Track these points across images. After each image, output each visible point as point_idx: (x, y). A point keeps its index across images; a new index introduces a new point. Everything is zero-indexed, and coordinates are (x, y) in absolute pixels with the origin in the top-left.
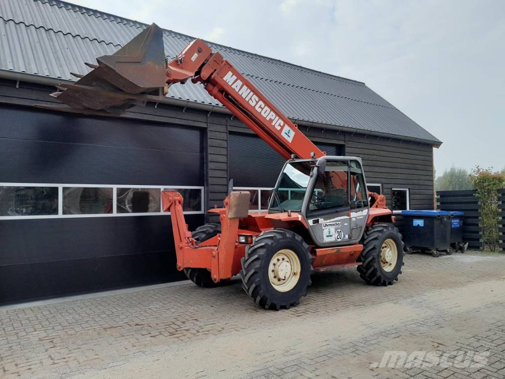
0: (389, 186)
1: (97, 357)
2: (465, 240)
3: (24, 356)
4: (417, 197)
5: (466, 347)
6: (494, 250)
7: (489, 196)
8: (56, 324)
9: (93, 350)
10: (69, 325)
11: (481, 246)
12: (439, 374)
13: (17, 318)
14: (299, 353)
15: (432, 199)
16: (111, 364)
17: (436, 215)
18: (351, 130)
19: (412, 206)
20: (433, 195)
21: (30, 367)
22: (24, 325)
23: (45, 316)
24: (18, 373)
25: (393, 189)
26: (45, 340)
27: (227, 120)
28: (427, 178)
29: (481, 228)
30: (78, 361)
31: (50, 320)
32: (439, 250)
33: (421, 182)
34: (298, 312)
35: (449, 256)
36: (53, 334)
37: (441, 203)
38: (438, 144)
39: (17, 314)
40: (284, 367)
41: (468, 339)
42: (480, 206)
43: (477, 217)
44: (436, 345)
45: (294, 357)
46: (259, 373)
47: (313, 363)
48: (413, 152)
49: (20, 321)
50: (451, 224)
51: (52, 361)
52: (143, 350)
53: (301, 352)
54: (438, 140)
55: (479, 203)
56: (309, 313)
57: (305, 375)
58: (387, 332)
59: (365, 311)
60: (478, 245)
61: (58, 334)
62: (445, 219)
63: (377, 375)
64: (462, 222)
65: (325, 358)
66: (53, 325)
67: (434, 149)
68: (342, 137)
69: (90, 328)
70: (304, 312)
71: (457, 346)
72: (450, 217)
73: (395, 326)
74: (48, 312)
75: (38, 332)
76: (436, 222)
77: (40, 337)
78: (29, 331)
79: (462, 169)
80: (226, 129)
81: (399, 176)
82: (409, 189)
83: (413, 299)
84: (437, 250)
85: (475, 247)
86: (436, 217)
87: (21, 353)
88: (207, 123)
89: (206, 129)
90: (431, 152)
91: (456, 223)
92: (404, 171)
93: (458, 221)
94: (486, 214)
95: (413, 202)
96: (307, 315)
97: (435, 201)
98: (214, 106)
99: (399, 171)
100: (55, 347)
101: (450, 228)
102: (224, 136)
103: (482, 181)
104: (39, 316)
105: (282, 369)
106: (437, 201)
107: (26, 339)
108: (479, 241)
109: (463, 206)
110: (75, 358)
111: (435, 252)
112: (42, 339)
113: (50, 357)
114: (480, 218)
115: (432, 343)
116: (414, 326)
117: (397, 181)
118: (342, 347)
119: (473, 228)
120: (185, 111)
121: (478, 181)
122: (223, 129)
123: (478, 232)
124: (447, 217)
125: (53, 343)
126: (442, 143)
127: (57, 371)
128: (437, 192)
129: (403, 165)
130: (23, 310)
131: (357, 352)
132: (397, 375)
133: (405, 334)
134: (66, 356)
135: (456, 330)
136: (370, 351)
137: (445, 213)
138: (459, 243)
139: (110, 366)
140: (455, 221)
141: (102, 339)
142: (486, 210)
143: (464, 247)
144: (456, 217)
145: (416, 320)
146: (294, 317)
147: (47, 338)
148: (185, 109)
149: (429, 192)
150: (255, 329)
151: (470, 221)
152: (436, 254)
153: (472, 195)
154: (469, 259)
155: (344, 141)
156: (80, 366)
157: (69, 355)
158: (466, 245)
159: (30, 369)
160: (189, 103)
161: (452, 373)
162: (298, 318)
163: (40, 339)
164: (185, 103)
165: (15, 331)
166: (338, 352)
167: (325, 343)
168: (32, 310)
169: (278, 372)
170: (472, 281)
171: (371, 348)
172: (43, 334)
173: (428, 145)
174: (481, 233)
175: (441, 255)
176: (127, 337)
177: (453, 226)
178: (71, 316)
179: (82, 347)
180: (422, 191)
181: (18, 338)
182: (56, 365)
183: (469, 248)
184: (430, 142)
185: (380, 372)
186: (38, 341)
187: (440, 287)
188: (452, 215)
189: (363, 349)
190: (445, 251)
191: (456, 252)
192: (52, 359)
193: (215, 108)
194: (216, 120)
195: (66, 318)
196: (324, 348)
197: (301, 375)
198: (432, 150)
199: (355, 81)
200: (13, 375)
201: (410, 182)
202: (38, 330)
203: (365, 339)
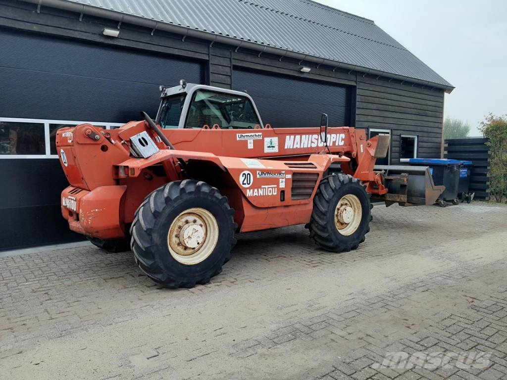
0: (399, 132)
1: (100, 311)
2: (471, 190)
3: (17, 309)
4: (425, 145)
5: (502, 301)
6: (500, 202)
7: (500, 145)
8: (51, 274)
9: (95, 303)
10: (64, 275)
11: (487, 197)
12: (482, 332)
13: (6, 266)
14: (324, 308)
15: (439, 148)
16: (117, 319)
17: (446, 164)
18: (364, 69)
19: (419, 154)
20: (440, 143)
21: (25, 322)
22: (14, 275)
23: (37, 264)
24: (11, 329)
25: (402, 136)
26: (40, 291)
27: (231, 52)
28: (437, 125)
29: (489, 178)
30: (78, 316)
31: (43, 269)
32: (447, 199)
33: (430, 130)
34: (313, 262)
35: (456, 206)
36: (48, 285)
37: (449, 152)
38: (450, 89)
39: (5, 263)
40: (311, 323)
41: (501, 293)
42: (490, 156)
43: (486, 167)
44: (471, 300)
45: (319, 313)
46: (285, 330)
47: (343, 319)
48: (424, 96)
49: (10, 270)
50: (460, 173)
51: (48, 316)
52: (151, 304)
53: (326, 307)
54: (449, 84)
55: (489, 152)
56: (325, 263)
57: (337, 333)
58: (414, 285)
59: (384, 262)
60: (484, 196)
61: (53, 285)
62: (455, 168)
63: (416, 333)
64: (470, 171)
65: (354, 314)
66: (48, 275)
67: (446, 94)
68: (353, 77)
69: (89, 279)
70: (319, 263)
71: (492, 300)
72: (459, 166)
73: (421, 279)
74: (40, 261)
75: (30, 283)
76: (446, 172)
77: (33, 288)
78: (20, 282)
79: (457, 120)
80: (229, 62)
81: (409, 122)
82: (418, 136)
83: (431, 250)
84: (444, 200)
85: (481, 197)
86: (446, 166)
87: (13, 306)
88: (209, 54)
89: (207, 61)
90: (443, 98)
91: (464, 173)
92: (415, 117)
93: (466, 170)
94: (496, 164)
95: (421, 150)
96: (324, 266)
97: (442, 149)
98: (217, 35)
99: (409, 117)
100: (51, 299)
101: (458, 178)
102: (228, 70)
103: (495, 129)
104: (31, 264)
105: (309, 327)
106: (445, 150)
107: (17, 291)
108: (485, 191)
109: (472, 155)
110: (75, 312)
111: (442, 202)
112: (35, 290)
113: (46, 311)
114: (488, 168)
115: (464, 297)
116: (440, 278)
117: (407, 128)
118: (369, 301)
119: (480, 178)
120: (185, 41)
121: (490, 129)
122: (226, 62)
123: (485, 182)
124: (457, 166)
125: (48, 295)
126: (454, 88)
127: (55, 327)
128: (445, 140)
129: (414, 111)
130: (12, 258)
131: (387, 307)
132: (437, 333)
133: (434, 287)
134: (65, 310)
135: (486, 283)
136: (401, 305)
137: (454, 162)
138: (465, 193)
139: (115, 320)
140: (464, 171)
141: (103, 291)
142: (496, 160)
143: (471, 197)
144: (465, 167)
145: (441, 272)
146: (309, 268)
147: (41, 289)
148: (184, 37)
149: (437, 140)
150: (270, 280)
151: (478, 171)
152: (443, 204)
153: (483, 144)
154: (476, 210)
155: (356, 82)
156: (81, 322)
157: (69, 309)
158: (472, 196)
159: (24, 324)
160: (189, 31)
161: (496, 331)
162: (314, 268)
163: (33, 290)
164: (185, 31)
165: (5, 281)
166: (367, 307)
167: (350, 297)
168: (22, 258)
169: (306, 329)
170: (487, 232)
171: (400, 302)
172: (35, 286)
173: (440, 89)
174: (488, 183)
175: (448, 205)
176: (130, 289)
177: (461, 176)
178: (67, 265)
179: (81, 299)
180: (430, 138)
181: (8, 289)
182: (54, 321)
183: (476, 198)
184: (442, 87)
185: (417, 330)
186: (31, 292)
187: (456, 238)
188: (462, 164)
189: (392, 304)
190: (452, 201)
191: (462, 202)
192: (49, 314)
193: (218, 37)
194: (218, 52)
195: (62, 268)
196: (350, 303)
197: (332, 333)
198: (444, 95)
199: (364, 19)
200: (6, 331)
201: (419, 129)
202: (30, 280)
203: (392, 292)
